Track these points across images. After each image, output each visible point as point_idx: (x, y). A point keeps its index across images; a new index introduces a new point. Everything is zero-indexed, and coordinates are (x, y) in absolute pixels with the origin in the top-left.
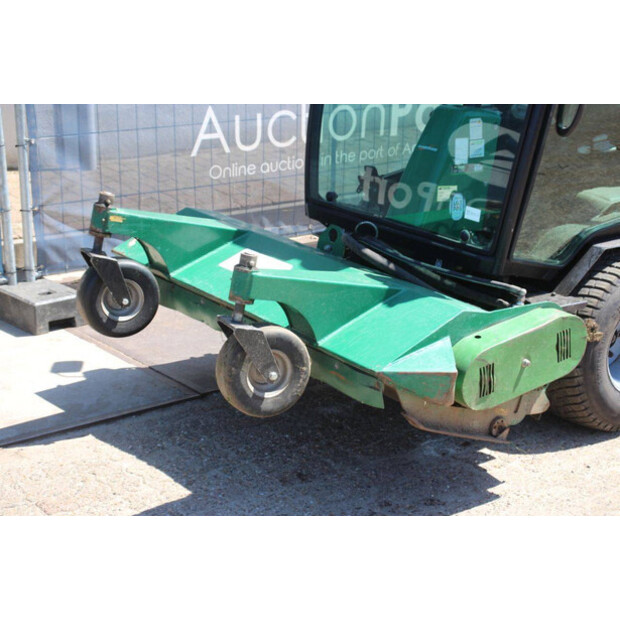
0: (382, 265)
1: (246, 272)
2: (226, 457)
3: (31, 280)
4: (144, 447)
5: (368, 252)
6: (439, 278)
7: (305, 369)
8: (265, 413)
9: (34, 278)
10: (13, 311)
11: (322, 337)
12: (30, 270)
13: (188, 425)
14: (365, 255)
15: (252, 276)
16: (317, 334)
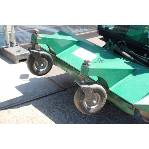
0: (129, 58)
1: (87, 67)
2: (74, 116)
3: (14, 46)
4: (48, 111)
5: (124, 53)
6: (147, 61)
7: (105, 98)
8: (91, 113)
9: (15, 46)
10: (9, 56)
11: (111, 87)
12: (14, 43)
13: (61, 101)
14: (123, 54)
15: (89, 68)
16: (109, 86)
